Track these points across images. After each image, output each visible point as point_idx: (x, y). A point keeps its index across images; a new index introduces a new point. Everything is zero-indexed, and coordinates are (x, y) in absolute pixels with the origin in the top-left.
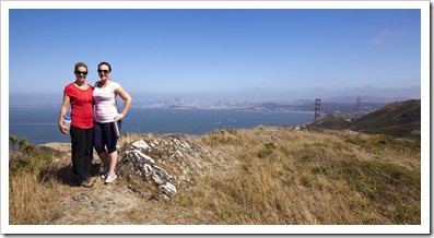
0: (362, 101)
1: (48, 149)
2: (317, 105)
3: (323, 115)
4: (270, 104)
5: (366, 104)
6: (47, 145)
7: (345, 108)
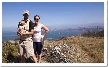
0: (99, 27)
1: (9, 42)
2: (84, 29)
3: (86, 32)
4: (70, 29)
5: (100, 28)
6: (9, 41)
7: (93, 29)
